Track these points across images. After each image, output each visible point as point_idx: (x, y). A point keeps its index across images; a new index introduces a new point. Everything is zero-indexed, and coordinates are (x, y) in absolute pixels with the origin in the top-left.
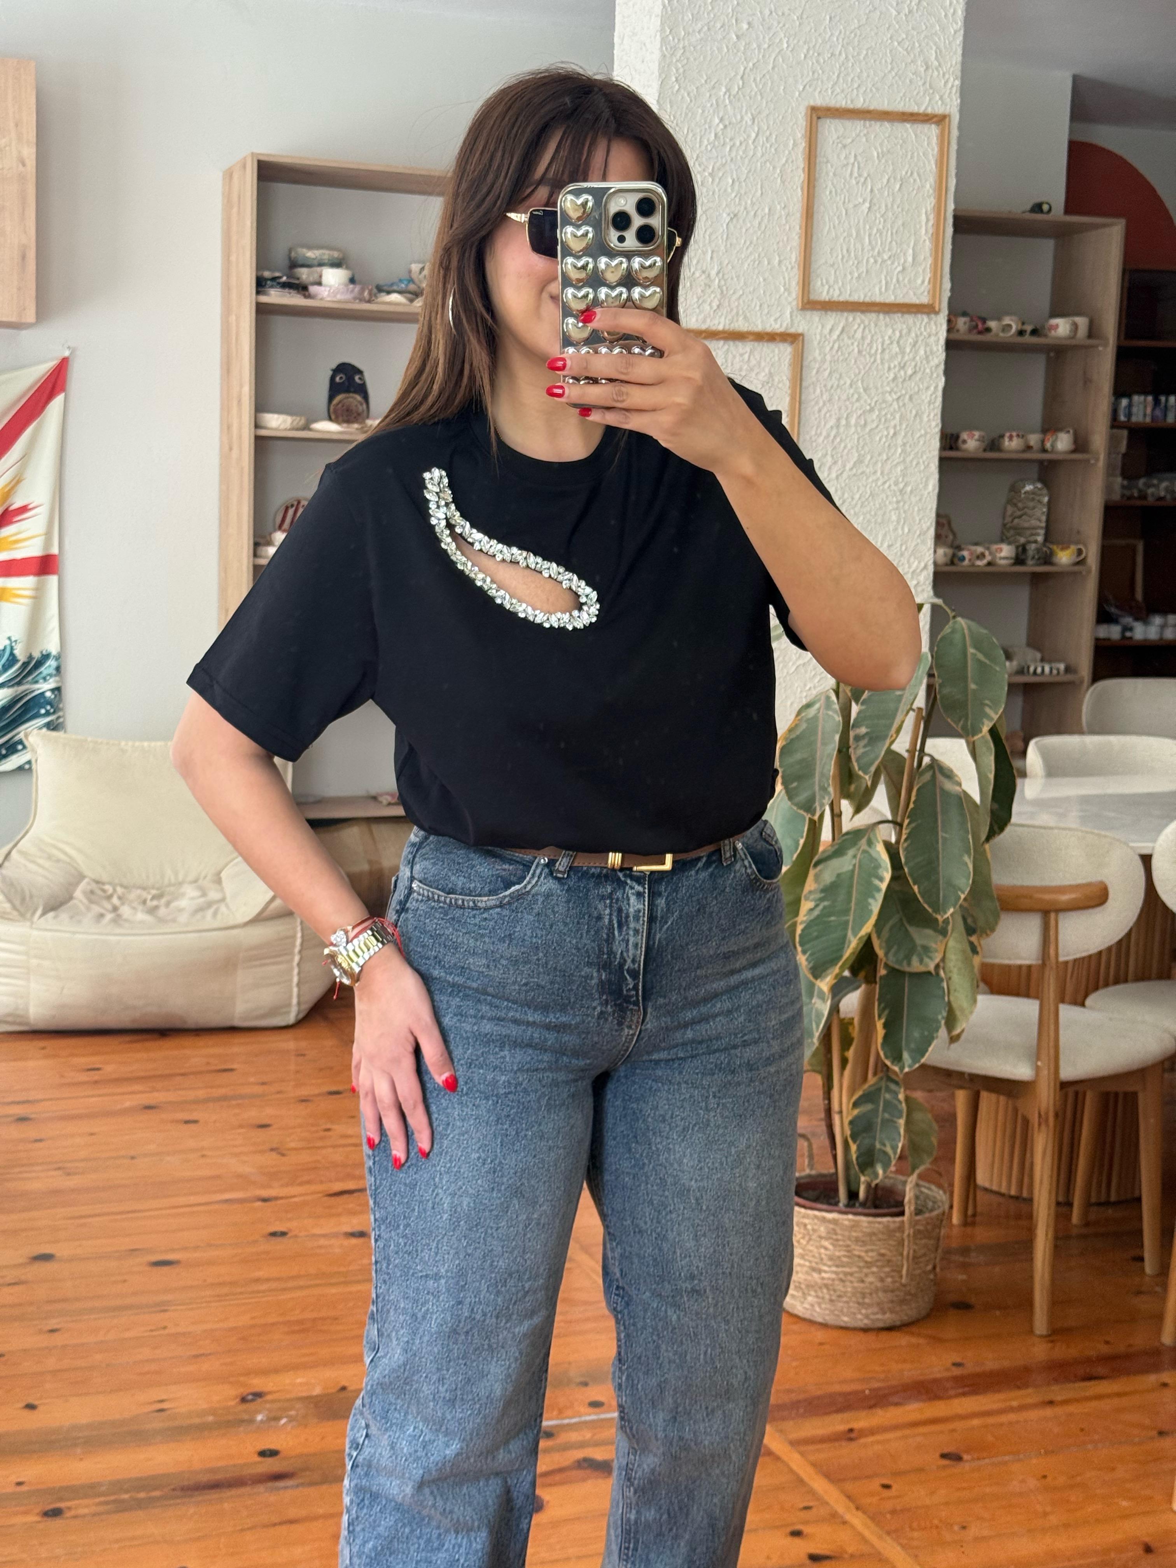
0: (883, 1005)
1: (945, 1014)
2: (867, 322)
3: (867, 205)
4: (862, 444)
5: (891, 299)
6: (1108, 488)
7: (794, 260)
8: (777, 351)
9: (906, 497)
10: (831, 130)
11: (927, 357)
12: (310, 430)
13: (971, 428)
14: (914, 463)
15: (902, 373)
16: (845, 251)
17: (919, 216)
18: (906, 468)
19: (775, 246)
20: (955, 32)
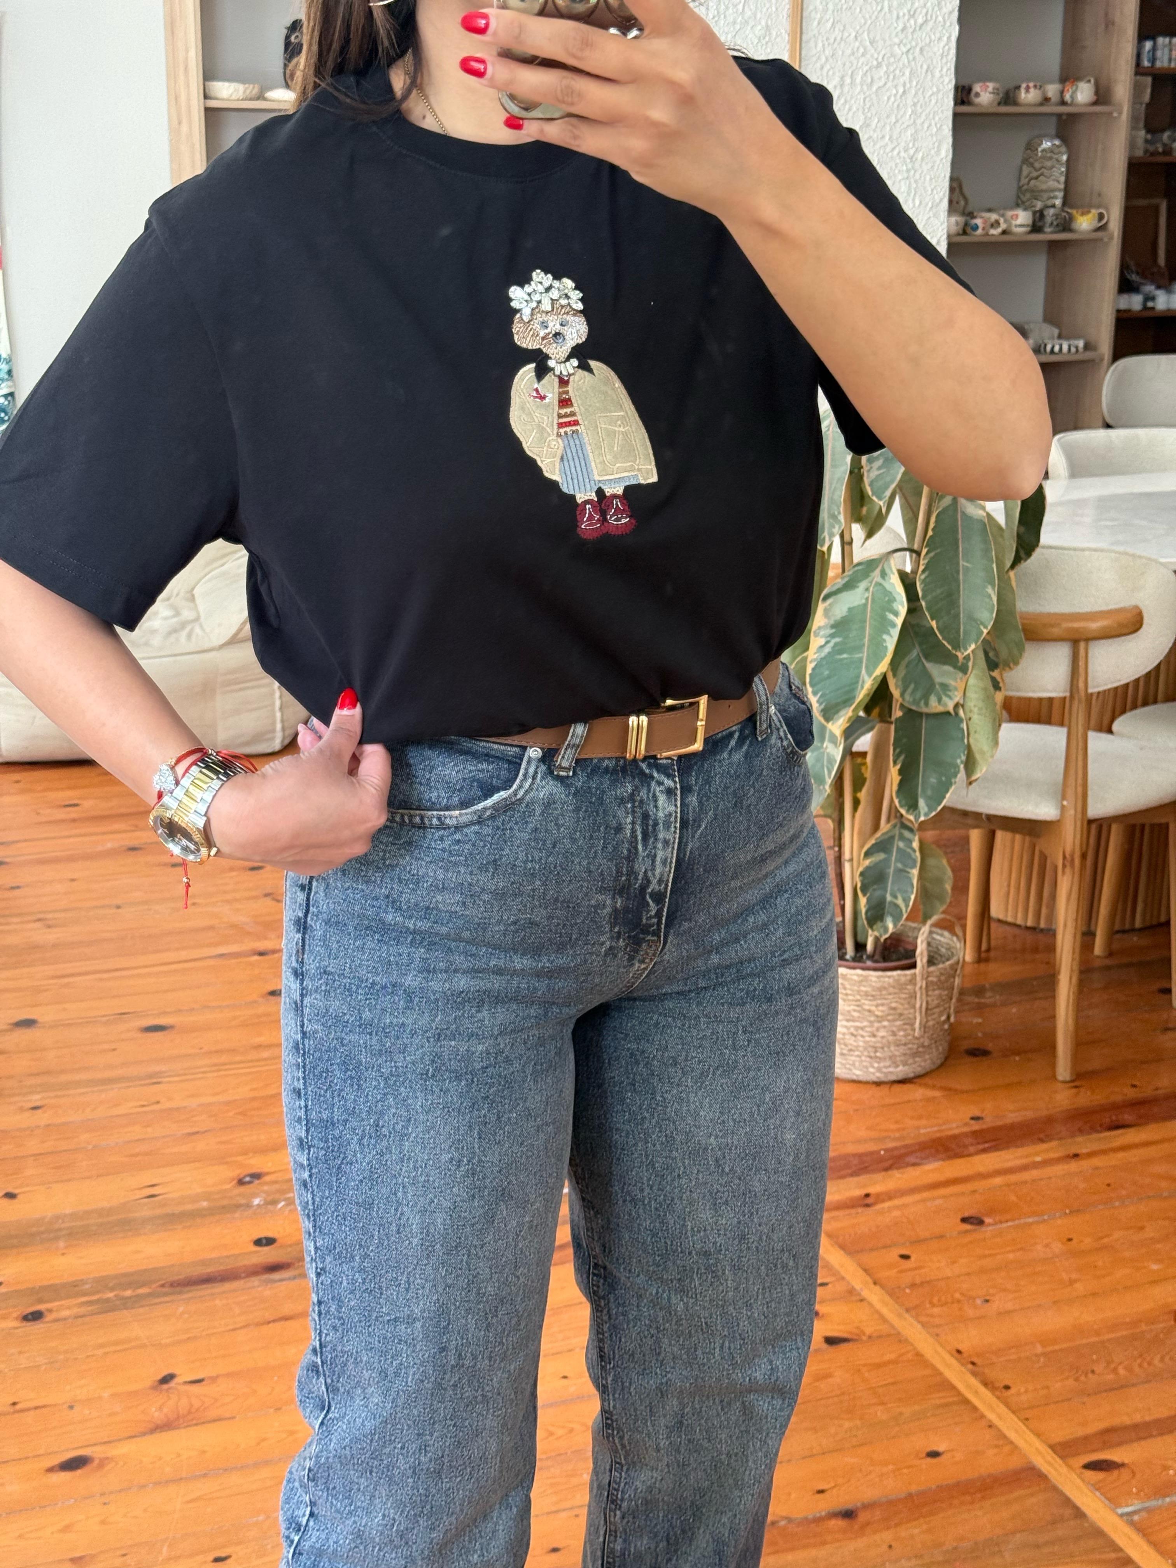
0: (898, 750)
1: (964, 758)
4: (868, 106)
6: (1132, 144)
9: (917, 165)
12: (265, 99)
13: (984, 79)
14: (926, 125)
15: (912, 22)
18: (916, 132)
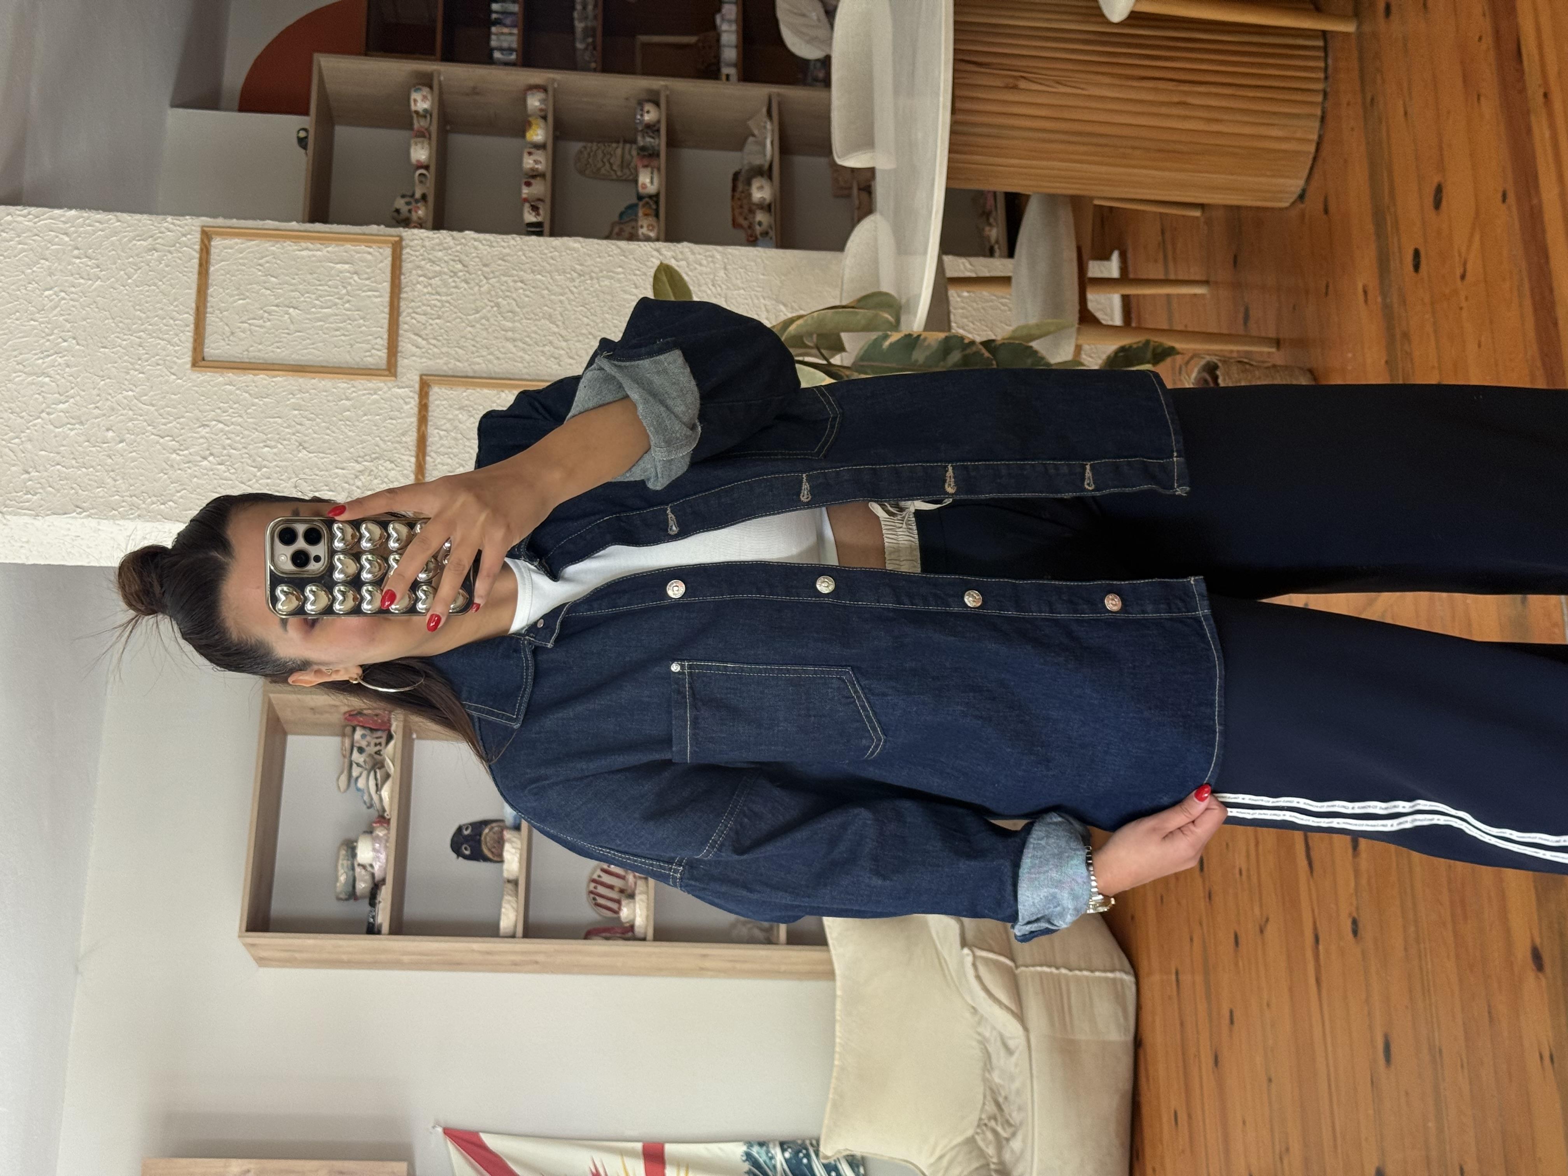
2: (410, 311)
3: (291, 310)
4: (532, 316)
5: (386, 286)
7: (345, 385)
8: (437, 402)
9: (586, 270)
10: (214, 348)
11: (445, 249)
12: (517, 880)
16: (338, 333)
17: (303, 258)
19: (331, 404)
20: (119, 221)
